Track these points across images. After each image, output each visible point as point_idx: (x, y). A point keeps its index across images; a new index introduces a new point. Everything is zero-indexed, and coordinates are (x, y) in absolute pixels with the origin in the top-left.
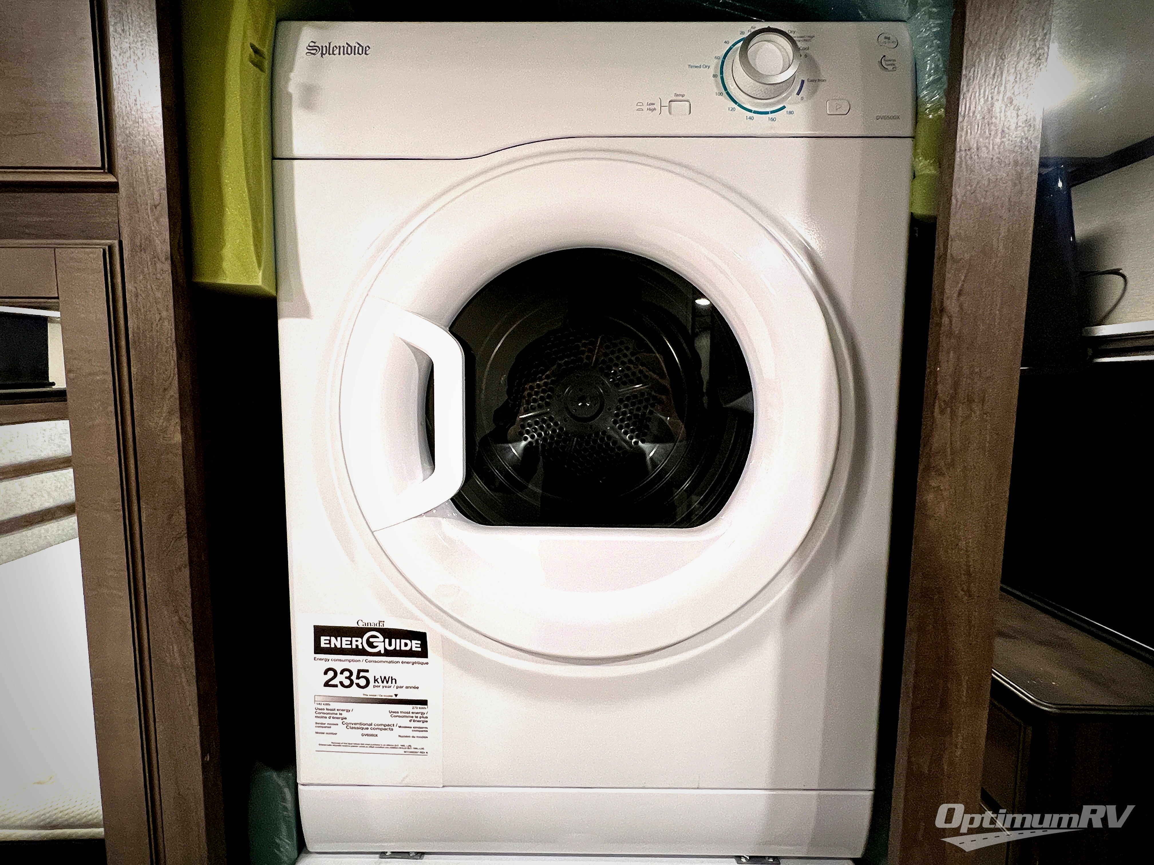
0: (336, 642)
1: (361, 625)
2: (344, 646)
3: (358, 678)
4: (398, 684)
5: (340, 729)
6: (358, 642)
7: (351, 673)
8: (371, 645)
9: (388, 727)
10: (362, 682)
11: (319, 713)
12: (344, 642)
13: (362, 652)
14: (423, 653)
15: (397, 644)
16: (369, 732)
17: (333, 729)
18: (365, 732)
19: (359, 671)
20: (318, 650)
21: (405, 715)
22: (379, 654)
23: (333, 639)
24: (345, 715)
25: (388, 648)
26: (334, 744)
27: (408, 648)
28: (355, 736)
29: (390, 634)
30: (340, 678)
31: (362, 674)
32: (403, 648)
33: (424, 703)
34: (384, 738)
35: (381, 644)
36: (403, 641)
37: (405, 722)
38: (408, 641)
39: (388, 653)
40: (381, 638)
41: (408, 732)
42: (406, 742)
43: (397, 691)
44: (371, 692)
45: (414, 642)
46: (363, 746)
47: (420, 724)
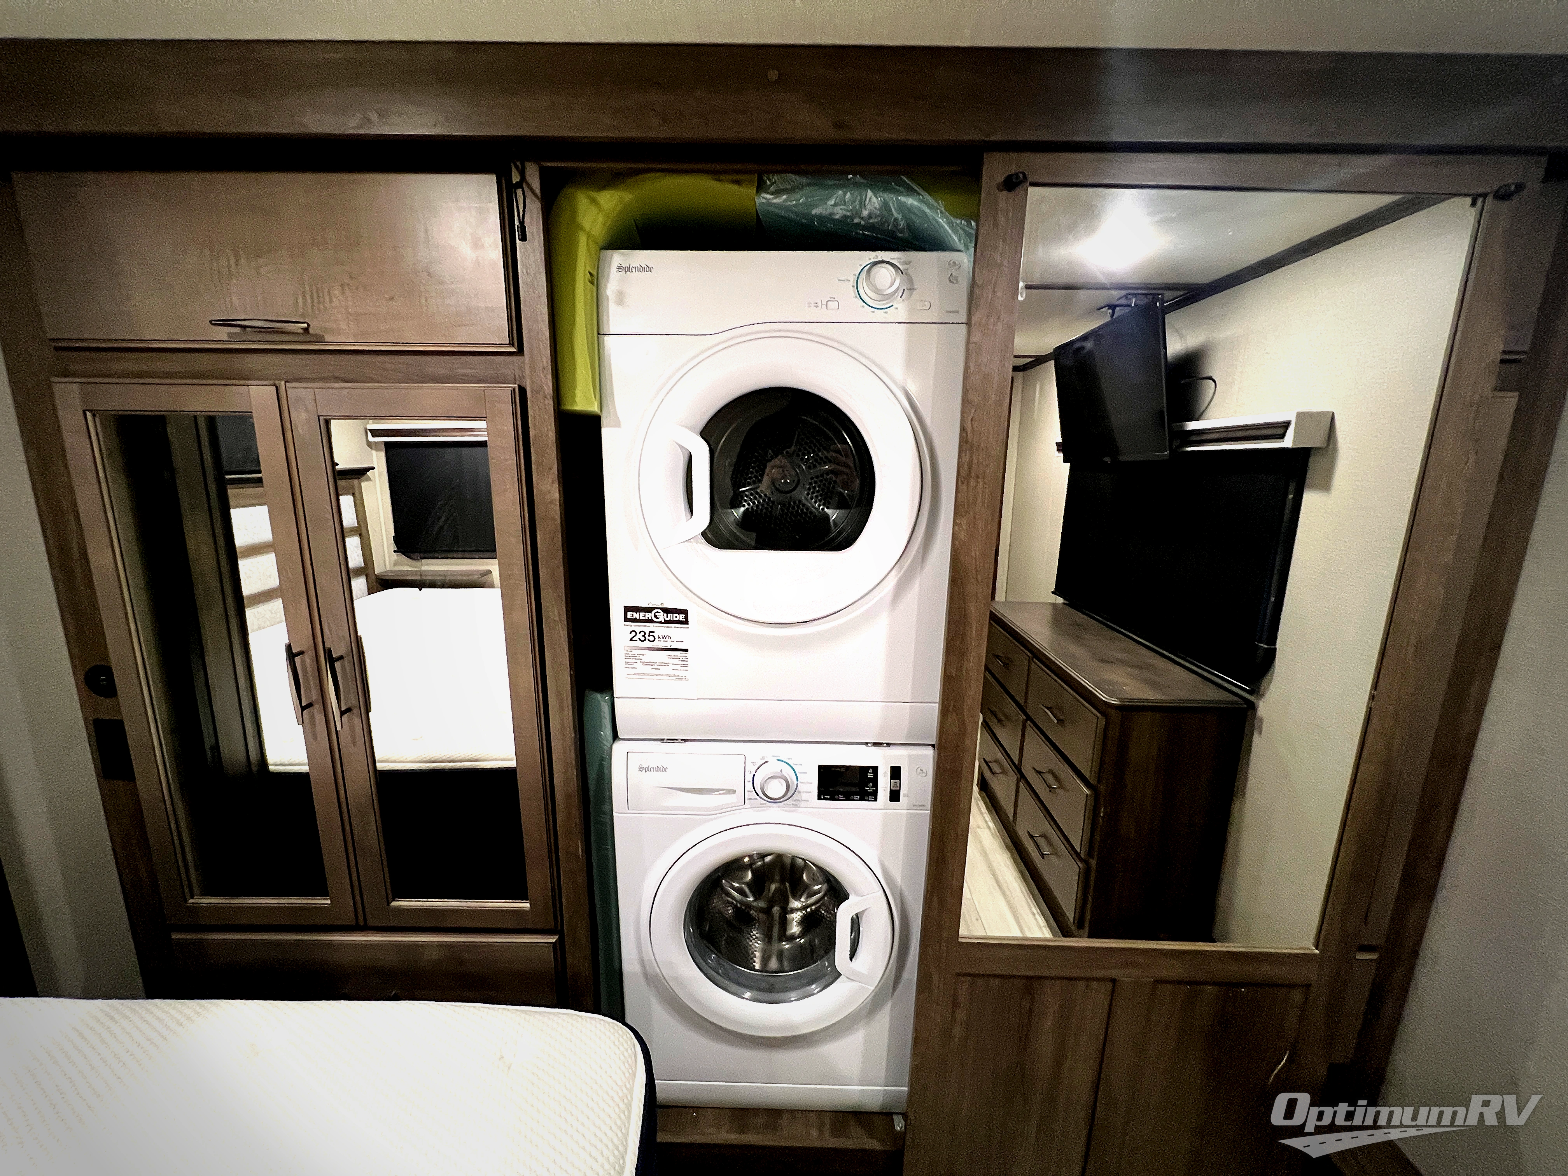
0: (636, 615)
1: (651, 606)
2: (641, 618)
3: (649, 636)
4: (672, 640)
5: (639, 665)
6: (649, 616)
7: (645, 634)
8: (656, 617)
9: (665, 664)
10: (652, 638)
11: (627, 657)
12: (641, 615)
13: (651, 621)
14: (686, 622)
15: (671, 617)
16: (655, 667)
17: (635, 665)
18: (653, 667)
19: (650, 632)
20: (626, 620)
21: (675, 657)
22: (661, 622)
23: (634, 613)
24: (641, 657)
25: (666, 619)
26: (635, 674)
27: (677, 619)
28: (648, 669)
29: (666, 611)
30: (640, 636)
31: (651, 634)
32: (675, 619)
33: (687, 650)
34: (664, 670)
35: (662, 616)
36: (675, 615)
37: (676, 661)
38: (677, 615)
39: (666, 622)
40: (662, 613)
41: (678, 667)
42: (676, 673)
43: (672, 644)
44: (656, 644)
45: (681, 615)
46: (653, 675)
47: (684, 663)
